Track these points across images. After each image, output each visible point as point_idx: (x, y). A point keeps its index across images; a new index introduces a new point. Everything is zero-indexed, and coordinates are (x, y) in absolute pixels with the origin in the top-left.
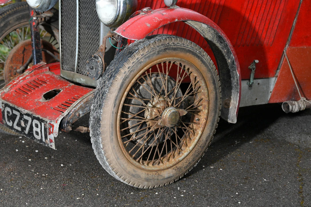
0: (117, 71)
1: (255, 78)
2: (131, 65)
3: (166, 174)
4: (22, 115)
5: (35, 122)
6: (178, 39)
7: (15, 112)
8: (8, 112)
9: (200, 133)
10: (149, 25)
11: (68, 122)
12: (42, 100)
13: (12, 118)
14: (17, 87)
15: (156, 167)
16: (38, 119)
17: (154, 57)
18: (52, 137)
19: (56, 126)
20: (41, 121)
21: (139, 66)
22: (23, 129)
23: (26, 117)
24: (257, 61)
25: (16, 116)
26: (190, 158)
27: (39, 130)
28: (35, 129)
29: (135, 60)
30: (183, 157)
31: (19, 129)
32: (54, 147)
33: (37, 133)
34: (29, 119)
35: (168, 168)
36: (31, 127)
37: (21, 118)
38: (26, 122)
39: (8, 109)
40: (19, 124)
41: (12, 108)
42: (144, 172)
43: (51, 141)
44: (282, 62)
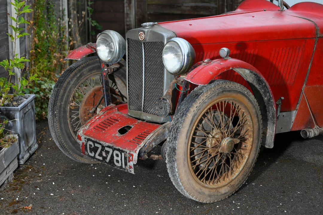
0: (187, 110)
1: (281, 112)
2: (198, 105)
3: (223, 191)
4: (103, 147)
5: (116, 152)
6: (232, 83)
7: (96, 145)
8: (90, 145)
9: (247, 156)
10: (211, 73)
11: (145, 152)
13: (95, 150)
14: (95, 125)
15: (216, 186)
16: (118, 150)
17: (215, 98)
18: (131, 164)
19: (136, 156)
20: (121, 152)
21: (204, 105)
22: (104, 158)
23: (107, 149)
24: (283, 98)
25: (98, 148)
26: (240, 177)
27: (119, 159)
28: (115, 158)
29: (201, 101)
30: (235, 176)
31: (101, 158)
32: (133, 172)
33: (118, 161)
34: (111, 151)
35: (224, 186)
36: (112, 157)
37: (102, 150)
38: (107, 152)
39: (91, 143)
40: (100, 155)
41: (94, 142)
42: (207, 190)
43: (130, 167)
44: (301, 98)
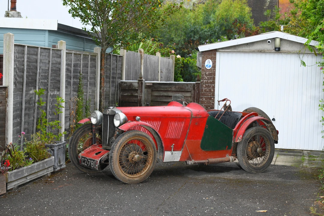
0: (118, 141)
1: (173, 151)
2: (123, 139)
3: (136, 179)
4: (87, 160)
5: (92, 161)
7: (85, 159)
8: (83, 160)
9: (149, 166)
10: (129, 126)
11: (103, 160)
12: (95, 155)
13: (84, 161)
15: (132, 177)
16: (93, 160)
17: (131, 137)
18: (97, 165)
19: (99, 161)
20: (94, 160)
21: (126, 139)
22: (88, 165)
23: (89, 160)
24: (174, 144)
26: (145, 175)
27: (93, 164)
29: (124, 137)
30: (142, 174)
31: (86, 165)
32: (97, 169)
33: (92, 165)
34: (90, 161)
35: (137, 177)
36: (90, 163)
37: (87, 161)
38: (89, 162)
39: (83, 158)
40: (86, 163)
41: (84, 158)
42: (128, 177)
43: (97, 167)
44: (184, 146)
